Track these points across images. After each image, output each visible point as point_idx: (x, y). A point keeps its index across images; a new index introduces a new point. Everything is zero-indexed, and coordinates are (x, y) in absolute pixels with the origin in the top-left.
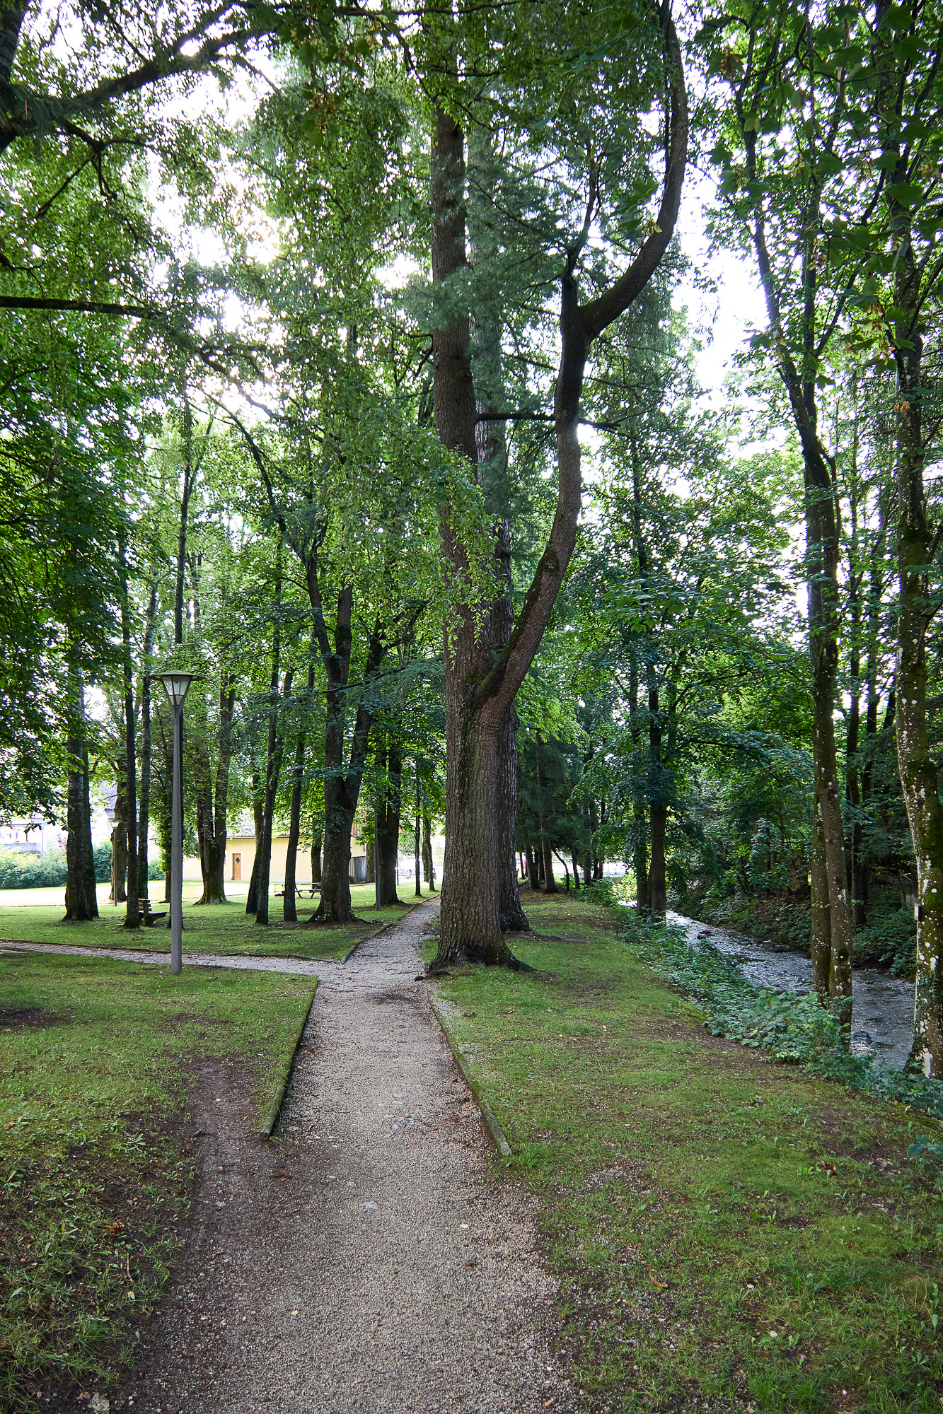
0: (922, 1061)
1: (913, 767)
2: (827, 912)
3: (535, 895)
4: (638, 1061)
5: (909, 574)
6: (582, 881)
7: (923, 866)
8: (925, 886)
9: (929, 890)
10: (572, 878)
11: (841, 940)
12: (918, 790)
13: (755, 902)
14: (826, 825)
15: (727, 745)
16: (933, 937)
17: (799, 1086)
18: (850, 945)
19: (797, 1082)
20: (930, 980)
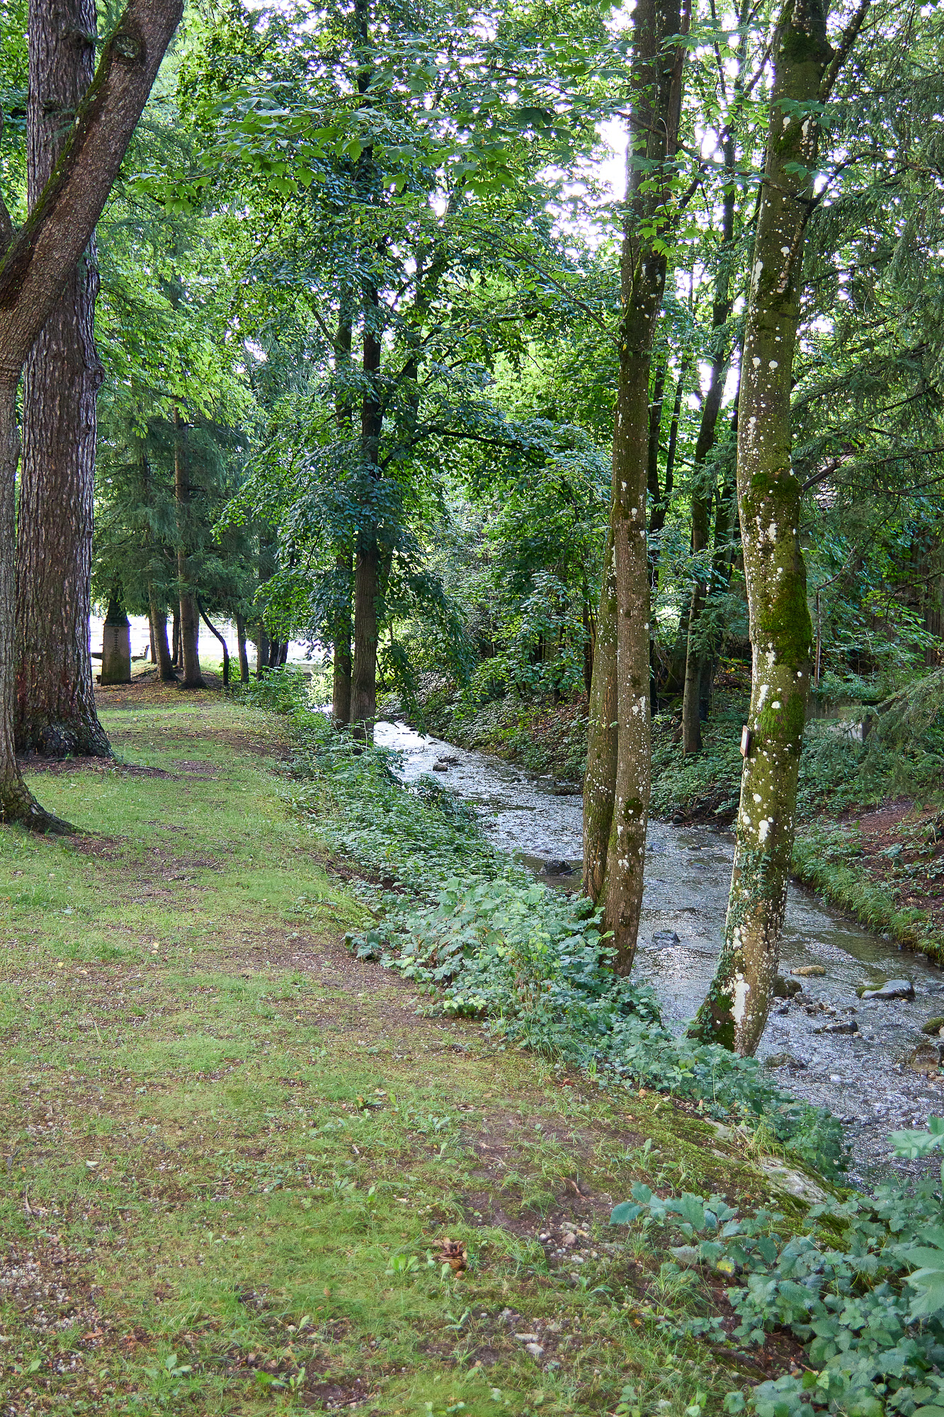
0: (731, 995)
1: (761, 483)
2: (613, 734)
3: (166, 690)
5: (787, 121)
6: (253, 669)
7: (762, 660)
8: (763, 696)
9: (768, 702)
10: (236, 664)
11: (633, 784)
12: (765, 527)
13: (535, 711)
14: (622, 583)
15: (495, 439)
16: (766, 785)
17: (470, 1066)
18: (647, 791)
19: (468, 1056)
20: (757, 858)
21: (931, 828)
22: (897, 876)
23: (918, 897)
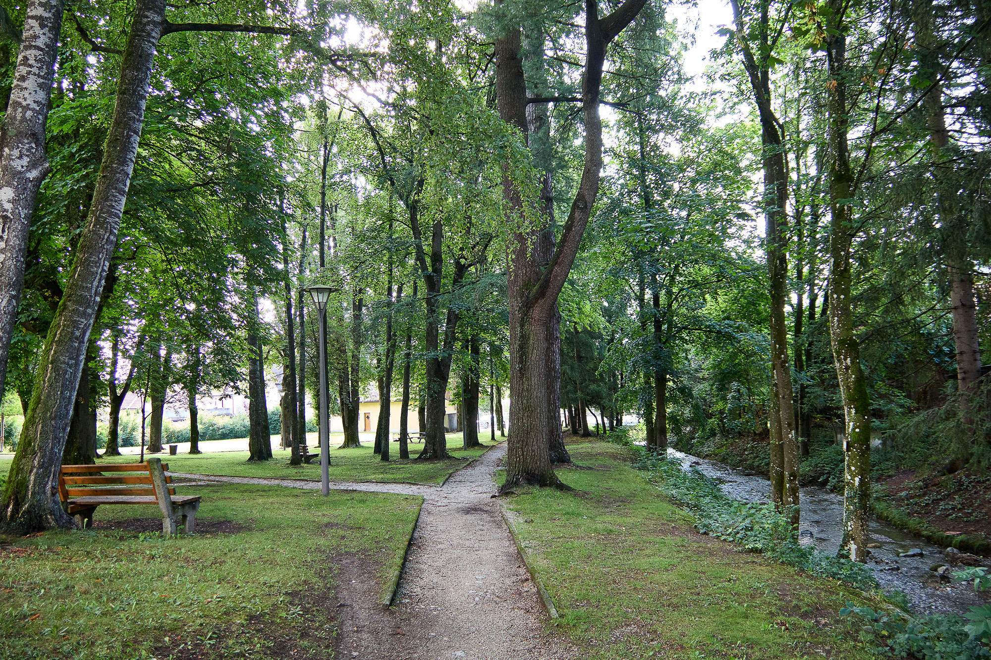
0: (849, 550)
1: (842, 343)
2: (781, 447)
3: (575, 438)
4: (648, 552)
5: (838, 206)
6: (608, 428)
7: (849, 413)
8: (851, 427)
9: (853, 429)
10: (601, 426)
11: (792, 466)
12: (845, 359)
13: (730, 441)
14: (780, 385)
15: (709, 330)
16: (856, 463)
17: (762, 568)
18: (798, 469)
19: (760, 565)
20: (855, 493)
21: (921, 483)
22: (907, 505)
23: (919, 513)
